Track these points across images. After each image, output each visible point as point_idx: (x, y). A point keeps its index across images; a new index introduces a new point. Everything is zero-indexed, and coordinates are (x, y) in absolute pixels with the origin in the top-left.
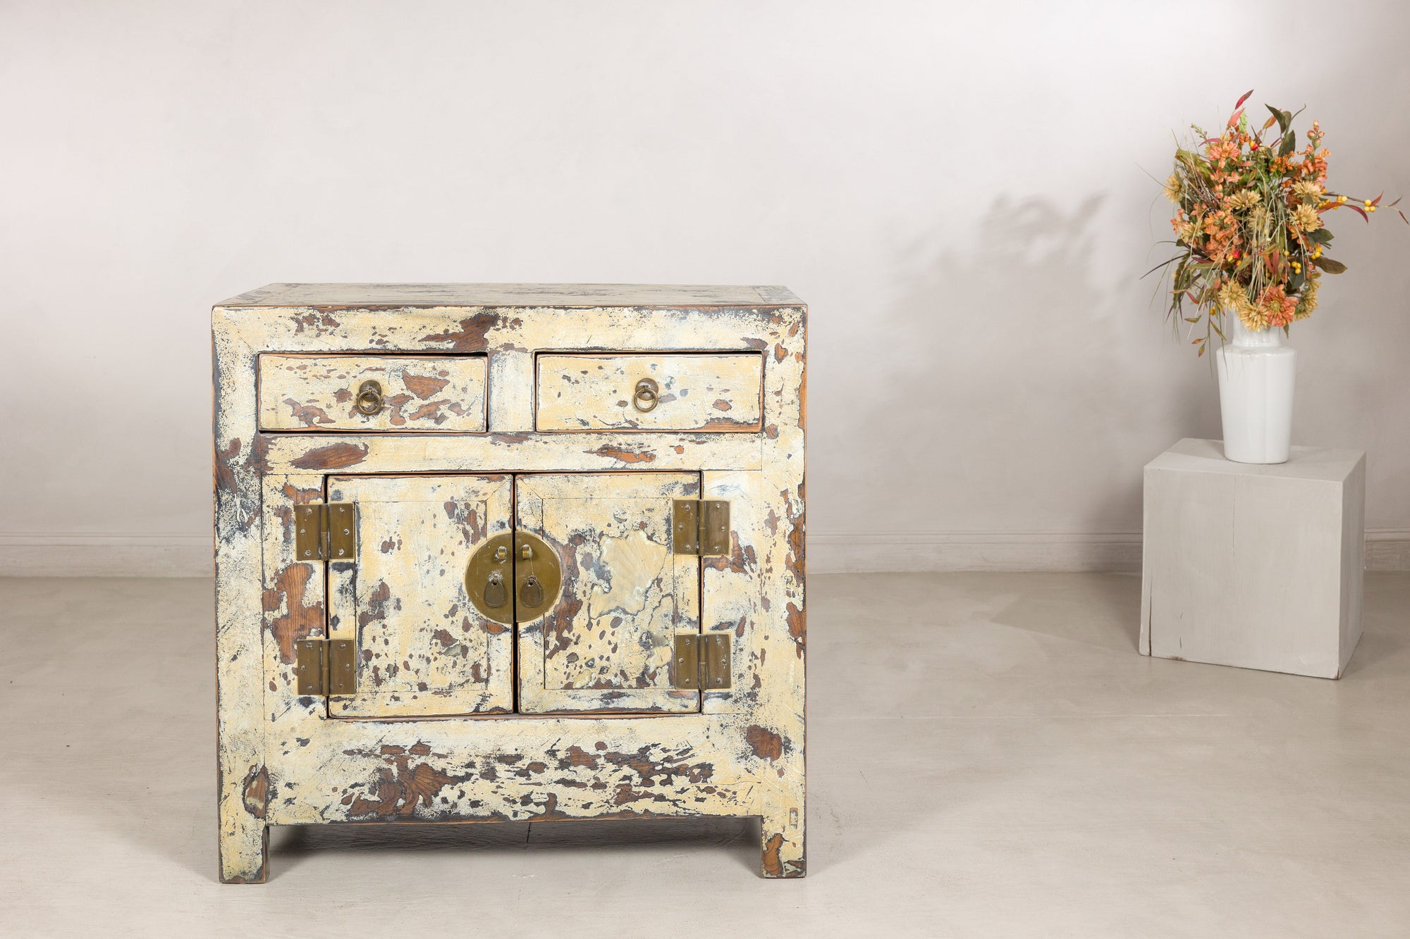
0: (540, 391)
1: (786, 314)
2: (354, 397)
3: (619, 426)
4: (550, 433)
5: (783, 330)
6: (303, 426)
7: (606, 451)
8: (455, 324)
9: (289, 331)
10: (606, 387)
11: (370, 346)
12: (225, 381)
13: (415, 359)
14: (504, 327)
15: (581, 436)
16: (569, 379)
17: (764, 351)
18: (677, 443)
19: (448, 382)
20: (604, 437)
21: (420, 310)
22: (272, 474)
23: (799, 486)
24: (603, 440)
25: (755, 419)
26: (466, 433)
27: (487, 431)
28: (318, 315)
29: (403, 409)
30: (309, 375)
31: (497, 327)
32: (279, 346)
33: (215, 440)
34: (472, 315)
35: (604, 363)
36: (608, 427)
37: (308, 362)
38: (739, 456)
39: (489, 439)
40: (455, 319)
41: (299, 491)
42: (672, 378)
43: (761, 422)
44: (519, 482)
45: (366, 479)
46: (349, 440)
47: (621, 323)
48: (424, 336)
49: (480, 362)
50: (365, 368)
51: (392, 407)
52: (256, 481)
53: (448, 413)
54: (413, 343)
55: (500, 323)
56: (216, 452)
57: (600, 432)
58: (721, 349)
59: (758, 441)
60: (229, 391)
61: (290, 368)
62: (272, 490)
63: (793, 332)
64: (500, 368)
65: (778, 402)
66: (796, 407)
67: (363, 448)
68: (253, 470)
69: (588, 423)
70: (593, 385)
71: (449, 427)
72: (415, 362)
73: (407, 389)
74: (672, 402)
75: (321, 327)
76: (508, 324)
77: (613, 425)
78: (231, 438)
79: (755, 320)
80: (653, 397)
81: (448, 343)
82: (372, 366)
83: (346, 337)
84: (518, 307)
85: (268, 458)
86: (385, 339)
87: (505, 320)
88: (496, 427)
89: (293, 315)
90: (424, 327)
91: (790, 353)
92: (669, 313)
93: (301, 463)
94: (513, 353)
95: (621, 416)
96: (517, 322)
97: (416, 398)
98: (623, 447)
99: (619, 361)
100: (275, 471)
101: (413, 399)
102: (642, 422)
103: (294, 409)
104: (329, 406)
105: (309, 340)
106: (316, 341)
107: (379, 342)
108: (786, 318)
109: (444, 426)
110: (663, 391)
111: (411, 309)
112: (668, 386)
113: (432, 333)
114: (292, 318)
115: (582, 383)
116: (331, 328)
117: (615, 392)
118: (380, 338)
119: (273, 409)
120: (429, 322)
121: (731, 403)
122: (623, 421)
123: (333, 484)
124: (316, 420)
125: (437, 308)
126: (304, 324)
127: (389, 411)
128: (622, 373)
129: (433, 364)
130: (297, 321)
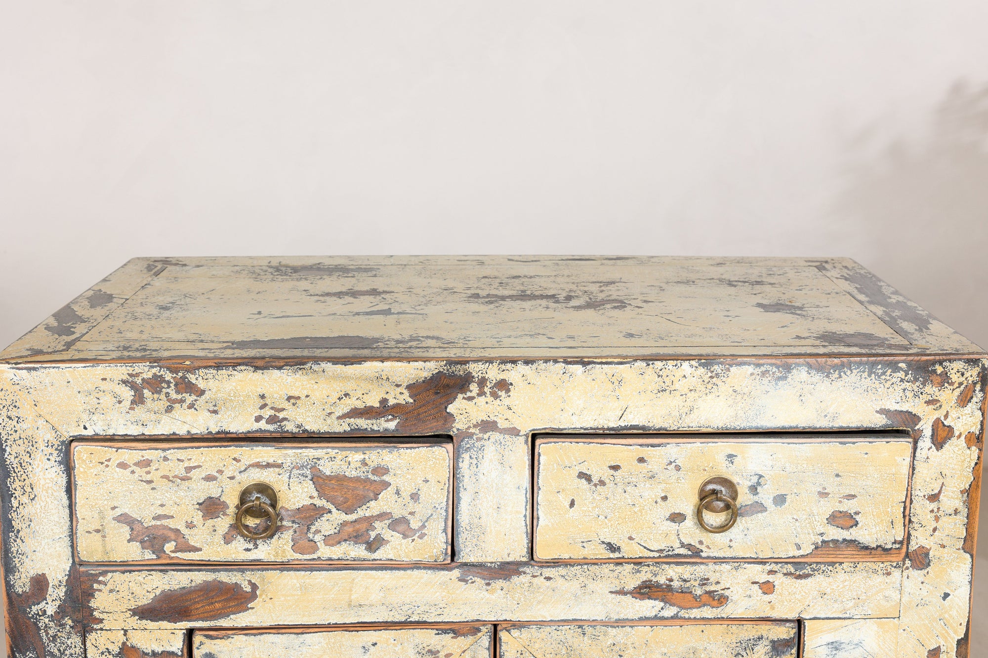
0: (540, 497)
1: (955, 370)
2: (232, 510)
3: (670, 553)
4: (555, 563)
5: (948, 396)
6: (149, 555)
7: (646, 590)
8: (399, 390)
9: (120, 402)
10: (653, 491)
11: (256, 426)
12: (17, 484)
13: (333, 448)
14: (481, 393)
15: (606, 569)
16: (588, 478)
17: (914, 430)
18: (763, 578)
19: (387, 485)
20: (645, 569)
21: (339, 368)
22: (101, 629)
23: (959, 642)
24: (643, 573)
25: (895, 542)
26: (417, 566)
27: (452, 560)
28: (168, 376)
29: (313, 529)
30: (154, 476)
31: (469, 394)
32: (106, 428)
33: (6, 577)
34: (427, 374)
35: (647, 452)
36: (652, 554)
37: (152, 454)
38: (863, 597)
39: (456, 573)
40: (398, 380)
41: (147, 654)
42: (761, 476)
43: (905, 546)
44: (503, 635)
45: (255, 635)
46: (224, 577)
47: (677, 386)
48: (346, 410)
49: (442, 453)
50: (248, 463)
51: (295, 526)
52: (76, 640)
53: (387, 534)
54: (329, 421)
55: (474, 388)
56: (8, 595)
57: (638, 562)
58: (842, 427)
59: (896, 573)
60: (25, 499)
61: (123, 465)
62: (102, 653)
63: (964, 400)
64: (474, 461)
65: (932, 511)
66: (962, 519)
67: (248, 589)
68: (70, 622)
69: (619, 548)
70: (628, 489)
71: (390, 557)
72: (333, 453)
73: (320, 497)
74: (760, 515)
75: (174, 396)
76: (486, 390)
77: (661, 551)
78: (32, 573)
79: (902, 380)
80: (728, 507)
81: (388, 421)
82: (260, 460)
83: (215, 412)
84: (504, 361)
85: (93, 604)
86: (281, 415)
87: (482, 382)
88: (467, 555)
89: (126, 377)
90: (346, 395)
91: (957, 433)
92: (759, 370)
93: (147, 613)
94: (495, 436)
95: (674, 537)
96: (503, 385)
97: (334, 510)
98: (676, 584)
99: (673, 449)
100: (106, 625)
101: (330, 512)
102: (708, 547)
103: (132, 529)
104: (190, 526)
105: (153, 417)
106: (165, 418)
107: (272, 420)
108: (955, 378)
109: (382, 554)
110: (744, 498)
111: (323, 365)
112: (754, 489)
113: (360, 405)
114: (124, 382)
115: (610, 485)
116: (190, 398)
117: (665, 498)
118: (272, 412)
119: (98, 531)
120: (355, 387)
121: (858, 518)
122: (677, 544)
123: (201, 644)
124: (169, 547)
125: (368, 365)
126: (146, 391)
127: (291, 532)
128: (678, 468)
129: (362, 456)
130: (133, 386)
